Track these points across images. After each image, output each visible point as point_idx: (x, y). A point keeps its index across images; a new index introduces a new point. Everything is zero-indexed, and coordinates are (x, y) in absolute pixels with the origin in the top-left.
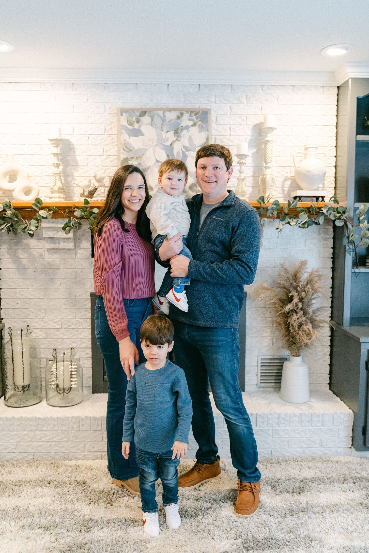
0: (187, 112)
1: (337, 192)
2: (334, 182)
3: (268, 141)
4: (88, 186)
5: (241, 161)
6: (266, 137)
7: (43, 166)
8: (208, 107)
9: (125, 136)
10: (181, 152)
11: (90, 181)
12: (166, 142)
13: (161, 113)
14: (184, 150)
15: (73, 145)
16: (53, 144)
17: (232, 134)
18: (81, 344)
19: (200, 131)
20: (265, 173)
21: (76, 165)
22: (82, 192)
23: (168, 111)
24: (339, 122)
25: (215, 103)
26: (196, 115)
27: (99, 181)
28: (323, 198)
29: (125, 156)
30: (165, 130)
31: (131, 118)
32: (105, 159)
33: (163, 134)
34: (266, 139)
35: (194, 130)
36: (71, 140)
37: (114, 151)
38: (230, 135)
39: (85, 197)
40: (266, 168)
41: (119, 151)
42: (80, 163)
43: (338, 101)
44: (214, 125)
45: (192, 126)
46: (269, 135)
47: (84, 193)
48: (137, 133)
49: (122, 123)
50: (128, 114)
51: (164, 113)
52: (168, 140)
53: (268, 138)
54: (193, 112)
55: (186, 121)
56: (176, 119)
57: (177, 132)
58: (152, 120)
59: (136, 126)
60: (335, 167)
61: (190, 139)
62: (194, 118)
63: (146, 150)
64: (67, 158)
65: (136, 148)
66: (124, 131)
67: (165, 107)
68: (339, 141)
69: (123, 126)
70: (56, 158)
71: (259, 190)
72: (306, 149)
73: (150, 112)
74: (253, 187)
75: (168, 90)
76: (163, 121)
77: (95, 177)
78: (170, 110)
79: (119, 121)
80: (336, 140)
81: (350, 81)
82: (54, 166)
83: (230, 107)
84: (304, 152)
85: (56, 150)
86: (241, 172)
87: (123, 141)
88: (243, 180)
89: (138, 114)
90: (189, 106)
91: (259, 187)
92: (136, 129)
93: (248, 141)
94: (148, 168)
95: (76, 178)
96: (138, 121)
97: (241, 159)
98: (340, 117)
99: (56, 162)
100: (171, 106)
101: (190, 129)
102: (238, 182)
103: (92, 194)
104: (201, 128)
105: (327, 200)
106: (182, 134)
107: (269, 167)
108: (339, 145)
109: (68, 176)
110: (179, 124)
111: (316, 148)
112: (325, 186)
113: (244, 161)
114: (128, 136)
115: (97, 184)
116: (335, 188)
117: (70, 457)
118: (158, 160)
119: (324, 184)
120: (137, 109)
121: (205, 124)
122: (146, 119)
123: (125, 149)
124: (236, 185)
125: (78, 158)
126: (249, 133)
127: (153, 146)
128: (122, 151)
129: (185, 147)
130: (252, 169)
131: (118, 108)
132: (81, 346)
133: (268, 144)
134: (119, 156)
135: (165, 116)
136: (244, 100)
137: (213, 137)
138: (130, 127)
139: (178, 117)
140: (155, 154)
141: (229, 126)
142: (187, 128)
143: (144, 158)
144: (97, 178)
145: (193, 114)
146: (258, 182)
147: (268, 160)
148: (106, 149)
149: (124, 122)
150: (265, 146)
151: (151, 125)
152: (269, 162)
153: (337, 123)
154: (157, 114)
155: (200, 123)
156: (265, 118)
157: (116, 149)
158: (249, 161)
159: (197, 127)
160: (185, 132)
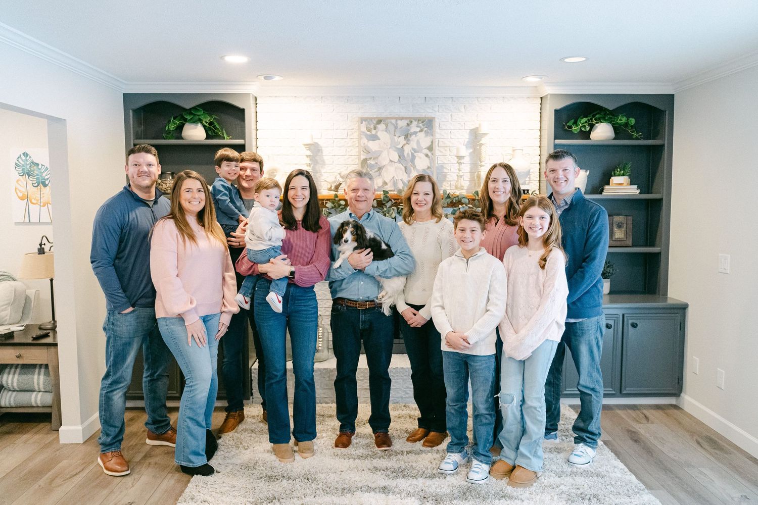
0: (416, 121)
1: (541, 185)
2: (538, 177)
3: (483, 144)
4: (334, 182)
5: (460, 161)
6: (481, 140)
7: (296, 164)
8: (433, 116)
9: (365, 140)
10: (410, 153)
11: (336, 178)
12: (398, 145)
13: (393, 121)
14: (413, 152)
15: (321, 147)
16: (306, 148)
17: (452, 137)
18: (325, 312)
19: (426, 136)
20: (480, 170)
21: (324, 163)
22: (329, 186)
23: (400, 119)
24: (542, 126)
25: (439, 112)
26: (422, 122)
27: (342, 177)
28: (528, 191)
29: (364, 157)
30: (397, 135)
31: (369, 126)
32: (348, 158)
33: (395, 137)
34: (481, 142)
35: (422, 135)
36: (319, 143)
37: (355, 151)
38: (451, 138)
39: (331, 190)
40: (481, 166)
41: (359, 152)
42: (327, 162)
43: (541, 109)
44: (437, 130)
45: (420, 131)
46: (483, 139)
47: (331, 187)
48: (374, 138)
49: (362, 130)
50: (367, 122)
51: (396, 121)
52: (399, 143)
53: (482, 142)
54: (420, 120)
55: (414, 128)
56: (406, 126)
57: (407, 137)
58: (387, 127)
59: (374, 132)
60: (539, 163)
61: (418, 142)
62: (421, 125)
63: (382, 151)
64: (316, 158)
65: (374, 151)
66: (363, 136)
67: (397, 116)
68: (542, 143)
69: (363, 132)
70: (308, 159)
71: (475, 183)
72: (514, 150)
73: (385, 120)
74: (470, 181)
75: (400, 102)
76: (396, 128)
77: (340, 174)
78: (402, 119)
79: (359, 128)
80: (540, 141)
81: (549, 96)
82: (307, 166)
83: (451, 115)
84: (512, 153)
85: (309, 153)
86: (459, 170)
87: (362, 145)
88: (461, 176)
89: (375, 122)
90: (417, 115)
91: (475, 181)
92: (373, 135)
93: (466, 143)
94: (383, 166)
95: (323, 174)
96: (375, 128)
97: (460, 159)
98: (543, 122)
99: (308, 162)
100: (402, 115)
101: (418, 134)
102: (458, 179)
103: (337, 188)
104: (427, 133)
105: (530, 192)
106: (411, 139)
107: (483, 166)
108: (542, 145)
109: (317, 172)
110: (409, 130)
111: (522, 150)
112: (531, 179)
113: (462, 161)
114: (367, 140)
115: (341, 180)
116: (539, 181)
117: (322, 401)
118: (391, 160)
119: (530, 178)
120: (374, 119)
121: (430, 130)
122: (382, 126)
123: (365, 151)
124: (456, 180)
125: (325, 158)
126: (467, 136)
127: (387, 148)
128: (362, 152)
129: (414, 149)
130: (469, 166)
131: (359, 117)
132: (326, 314)
133: (483, 146)
134: (359, 156)
135: (397, 124)
136: (463, 110)
137: (437, 140)
138: (369, 133)
139: (408, 125)
140: (388, 154)
141: (450, 131)
142: (415, 133)
143: (380, 158)
144: (342, 175)
145: (420, 122)
146: (474, 177)
147: (482, 160)
148: (348, 150)
149: (364, 129)
150: (480, 148)
151: (386, 131)
152: (483, 161)
153: (540, 128)
154: (391, 122)
155: (426, 129)
156: (480, 125)
157: (357, 150)
158: (467, 160)
159: (424, 131)
160: (413, 137)
